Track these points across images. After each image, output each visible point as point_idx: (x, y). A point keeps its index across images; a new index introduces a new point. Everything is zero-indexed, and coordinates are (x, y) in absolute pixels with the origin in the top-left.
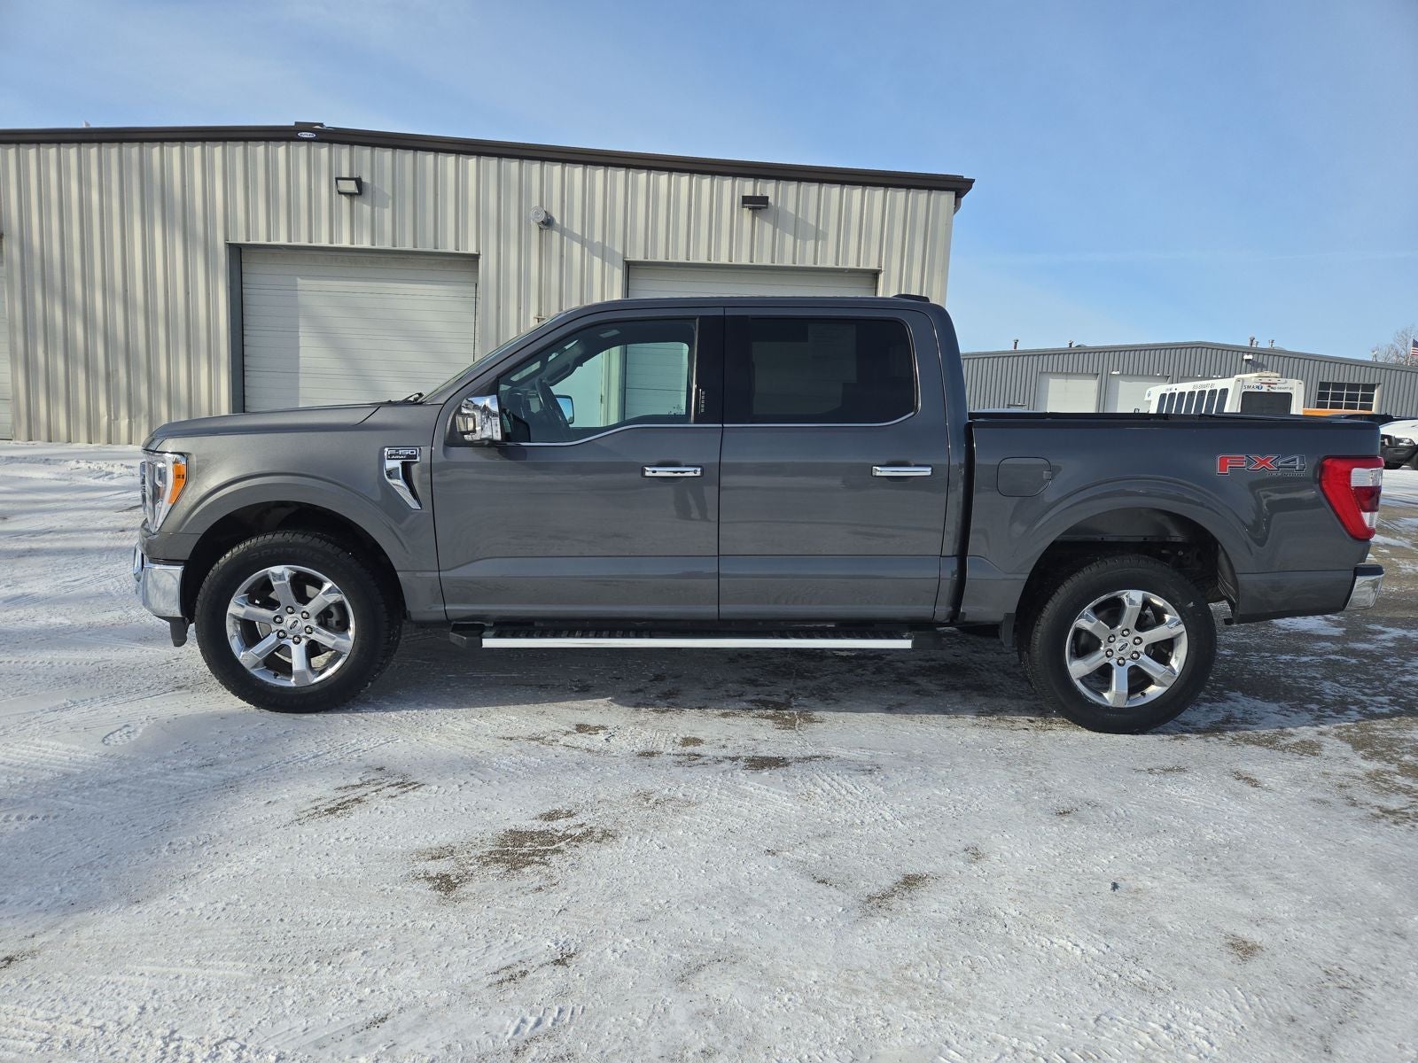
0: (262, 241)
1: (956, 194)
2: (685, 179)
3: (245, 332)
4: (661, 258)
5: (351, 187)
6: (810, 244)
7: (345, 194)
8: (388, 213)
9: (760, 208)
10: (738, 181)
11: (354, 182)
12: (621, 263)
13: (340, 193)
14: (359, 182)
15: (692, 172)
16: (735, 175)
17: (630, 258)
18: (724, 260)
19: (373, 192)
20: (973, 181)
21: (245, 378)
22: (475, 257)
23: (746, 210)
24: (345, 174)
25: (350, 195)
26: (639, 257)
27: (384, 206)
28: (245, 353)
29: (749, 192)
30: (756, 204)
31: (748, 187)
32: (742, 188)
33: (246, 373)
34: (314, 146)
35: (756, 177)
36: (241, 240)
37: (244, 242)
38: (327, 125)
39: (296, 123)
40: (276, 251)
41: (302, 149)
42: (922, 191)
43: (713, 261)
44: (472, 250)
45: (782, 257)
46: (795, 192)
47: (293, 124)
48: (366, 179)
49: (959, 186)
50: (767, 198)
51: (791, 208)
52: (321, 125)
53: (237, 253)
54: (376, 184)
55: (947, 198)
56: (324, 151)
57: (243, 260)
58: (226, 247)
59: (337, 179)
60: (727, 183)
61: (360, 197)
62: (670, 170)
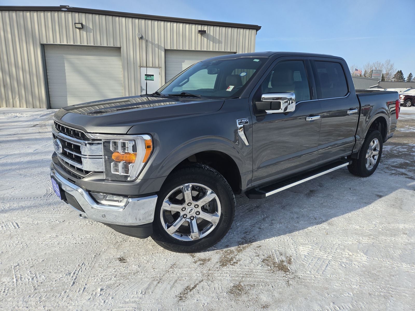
0: (52, 43)
1: (256, 30)
2: (181, 25)
3: (47, 72)
4: (175, 48)
5: (80, 26)
6: (217, 45)
7: (78, 28)
8: (92, 34)
9: (203, 34)
10: (196, 26)
11: (80, 24)
12: (164, 50)
13: (76, 28)
14: (82, 24)
15: (183, 23)
16: (196, 24)
17: (166, 48)
18: (193, 49)
19: (86, 28)
20: (261, 27)
21: (49, 86)
22: (119, 48)
23: (199, 34)
24: (77, 22)
25: (79, 28)
26: (169, 48)
27: (90, 32)
28: (48, 78)
29: (200, 29)
30: (202, 32)
31: (200, 28)
32: (198, 28)
33: (49, 84)
34: (66, 13)
35: (202, 24)
36: (45, 43)
37: (46, 43)
38: (70, 6)
39: (60, 5)
40: (56, 46)
41: (63, 14)
42: (247, 29)
43: (190, 49)
44: (119, 46)
45: (204, 48)
46: (213, 29)
47: (59, 6)
48: (84, 23)
49: (257, 28)
50: (206, 31)
51: (212, 34)
52: (68, 6)
53: (44, 47)
54: (87, 25)
55: (254, 31)
56: (70, 15)
57: (45, 49)
58: (40, 45)
59: (75, 23)
60: (194, 26)
61: (82, 29)
62: (177, 22)
